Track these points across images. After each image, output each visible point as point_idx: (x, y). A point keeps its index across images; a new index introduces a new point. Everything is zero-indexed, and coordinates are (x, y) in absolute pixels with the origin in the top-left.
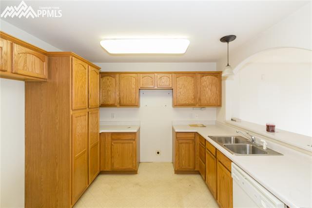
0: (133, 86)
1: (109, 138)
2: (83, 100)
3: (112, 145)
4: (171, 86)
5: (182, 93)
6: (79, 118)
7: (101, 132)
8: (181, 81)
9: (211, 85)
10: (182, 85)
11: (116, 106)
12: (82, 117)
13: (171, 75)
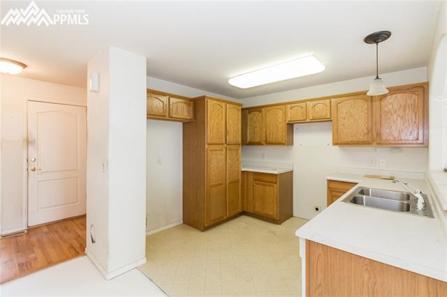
0: (280, 120)
1: (251, 178)
2: (220, 136)
3: (253, 186)
4: (329, 116)
5: (346, 126)
6: (215, 152)
7: (243, 170)
8: (346, 107)
9: (402, 109)
10: (347, 113)
11: (262, 144)
12: (218, 152)
13: (328, 101)
